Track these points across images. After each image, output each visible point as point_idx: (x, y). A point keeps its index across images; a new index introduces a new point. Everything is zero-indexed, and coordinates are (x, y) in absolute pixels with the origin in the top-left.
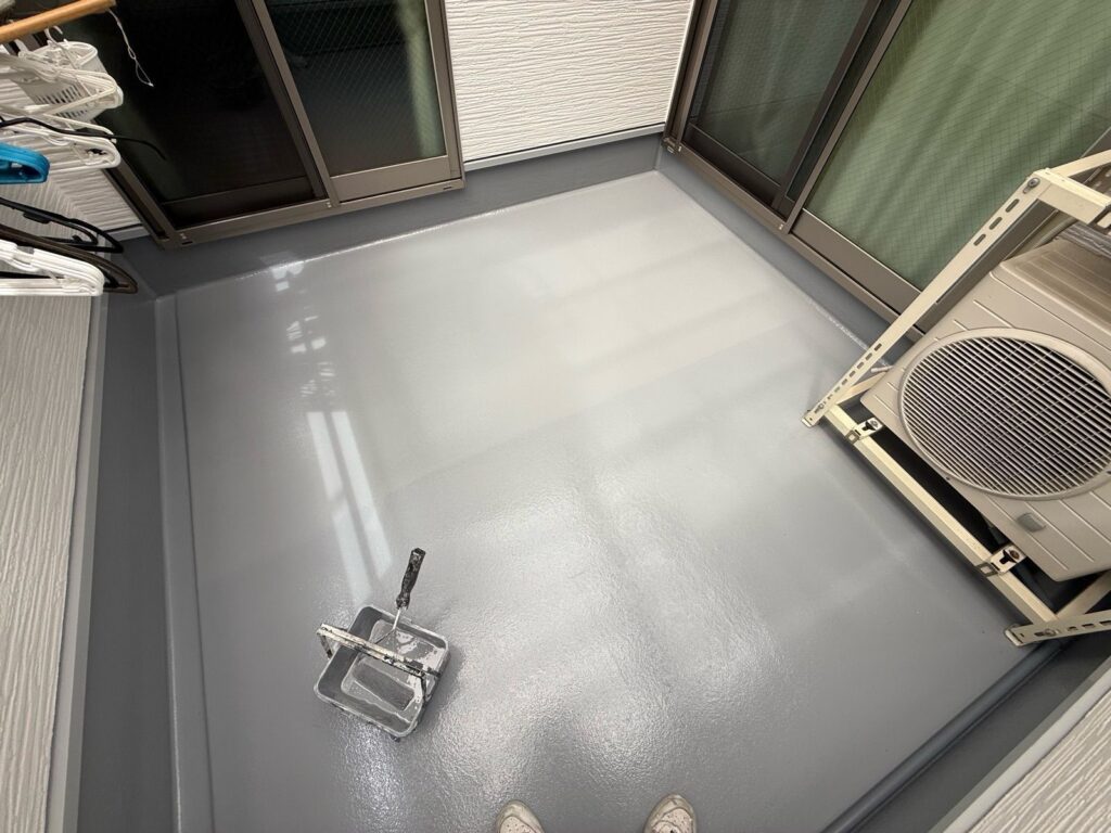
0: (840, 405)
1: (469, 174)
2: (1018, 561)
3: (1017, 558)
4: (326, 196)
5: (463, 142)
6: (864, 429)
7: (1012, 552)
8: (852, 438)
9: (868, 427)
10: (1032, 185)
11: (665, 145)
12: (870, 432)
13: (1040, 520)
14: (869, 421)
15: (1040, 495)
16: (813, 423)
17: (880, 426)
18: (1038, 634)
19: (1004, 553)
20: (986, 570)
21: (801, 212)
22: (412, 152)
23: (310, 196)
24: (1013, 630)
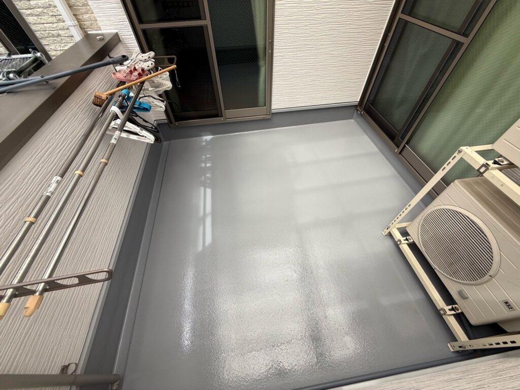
0: (398, 229)
1: (272, 113)
2: (457, 312)
3: (458, 310)
4: (222, 116)
5: (272, 103)
6: (404, 240)
7: (455, 307)
8: (399, 243)
9: (407, 240)
10: (460, 152)
11: (357, 110)
12: (407, 242)
13: (466, 294)
14: (407, 237)
15: (465, 282)
16: (386, 233)
17: (412, 240)
18: (460, 347)
19: (452, 307)
20: (442, 312)
21: (405, 146)
22: (255, 104)
23: (217, 116)
24: (451, 343)
